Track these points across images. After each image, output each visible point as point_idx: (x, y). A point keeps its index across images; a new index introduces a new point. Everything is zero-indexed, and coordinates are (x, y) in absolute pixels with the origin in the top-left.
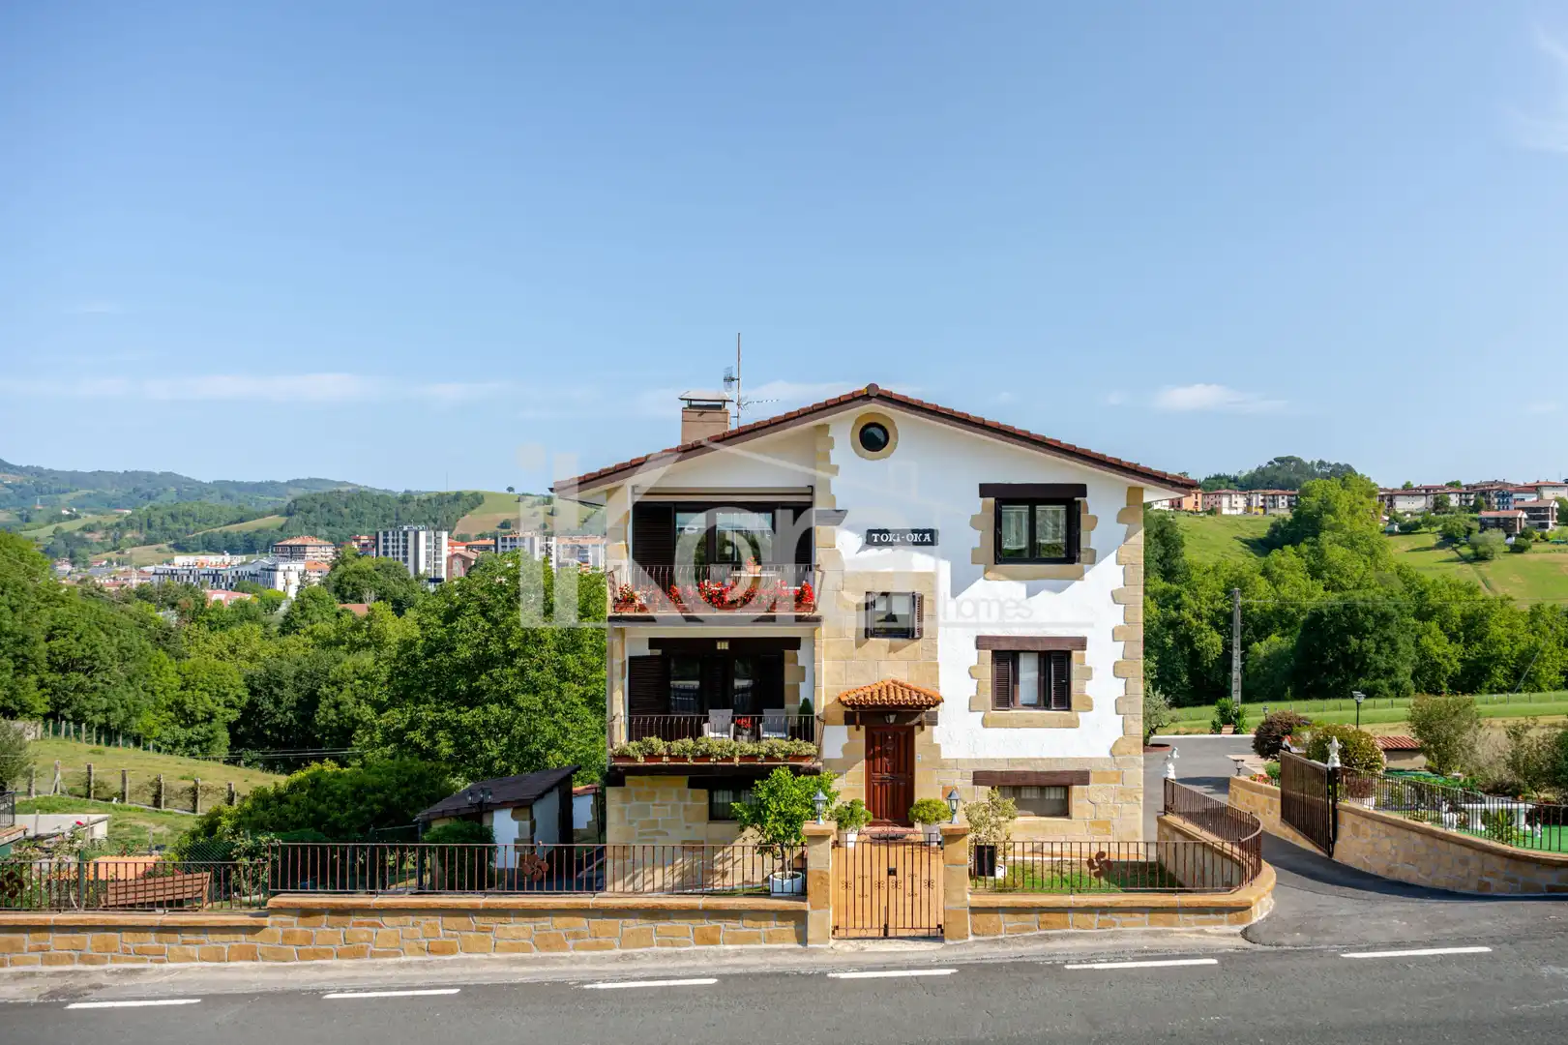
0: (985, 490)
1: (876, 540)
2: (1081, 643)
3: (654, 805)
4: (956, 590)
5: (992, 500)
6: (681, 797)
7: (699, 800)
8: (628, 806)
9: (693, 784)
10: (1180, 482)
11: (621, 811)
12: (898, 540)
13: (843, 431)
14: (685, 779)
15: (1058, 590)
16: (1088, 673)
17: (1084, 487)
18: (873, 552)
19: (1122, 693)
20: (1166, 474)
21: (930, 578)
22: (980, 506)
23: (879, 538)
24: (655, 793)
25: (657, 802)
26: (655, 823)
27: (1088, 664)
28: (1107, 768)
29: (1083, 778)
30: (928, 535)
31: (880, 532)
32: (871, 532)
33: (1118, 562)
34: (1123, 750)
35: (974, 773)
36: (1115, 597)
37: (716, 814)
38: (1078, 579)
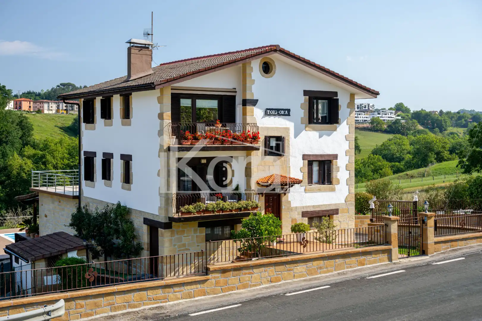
0: (306, 93)
1: (268, 113)
2: (336, 157)
3: (184, 237)
4: (296, 136)
5: (308, 97)
6: (195, 231)
7: (203, 232)
8: (173, 238)
9: (200, 225)
10: (374, 92)
11: (171, 241)
12: (276, 113)
13: (256, 65)
14: (196, 223)
15: (329, 135)
16: (338, 169)
17: (337, 92)
18: (267, 118)
19: (348, 177)
20: (370, 89)
21: (287, 129)
22: (303, 99)
23: (270, 112)
24: (184, 231)
25: (185, 235)
26: (184, 245)
27: (338, 165)
28: (344, 207)
29: (336, 212)
30: (286, 111)
31: (270, 109)
32: (267, 109)
33: (347, 124)
34: (349, 200)
35: (302, 212)
36: (346, 138)
37: (209, 238)
38: (335, 131)
